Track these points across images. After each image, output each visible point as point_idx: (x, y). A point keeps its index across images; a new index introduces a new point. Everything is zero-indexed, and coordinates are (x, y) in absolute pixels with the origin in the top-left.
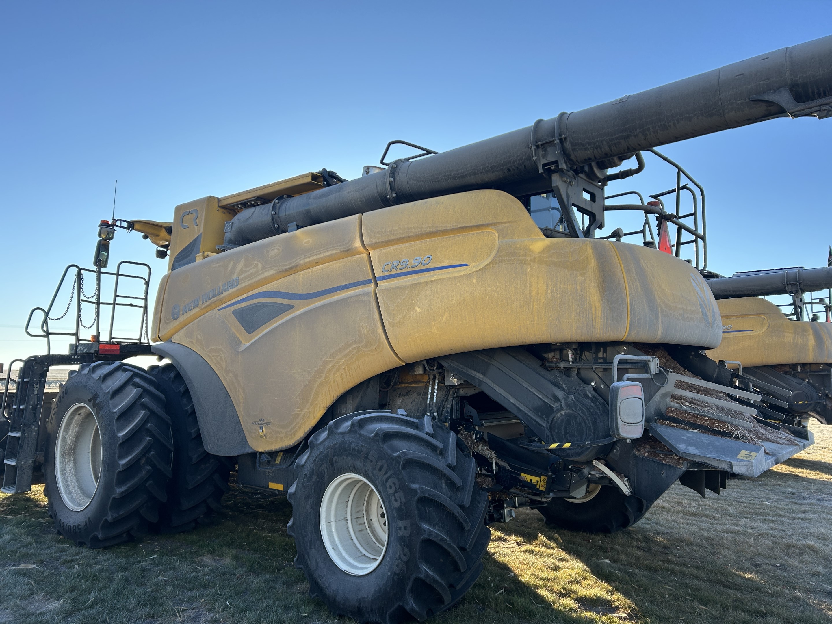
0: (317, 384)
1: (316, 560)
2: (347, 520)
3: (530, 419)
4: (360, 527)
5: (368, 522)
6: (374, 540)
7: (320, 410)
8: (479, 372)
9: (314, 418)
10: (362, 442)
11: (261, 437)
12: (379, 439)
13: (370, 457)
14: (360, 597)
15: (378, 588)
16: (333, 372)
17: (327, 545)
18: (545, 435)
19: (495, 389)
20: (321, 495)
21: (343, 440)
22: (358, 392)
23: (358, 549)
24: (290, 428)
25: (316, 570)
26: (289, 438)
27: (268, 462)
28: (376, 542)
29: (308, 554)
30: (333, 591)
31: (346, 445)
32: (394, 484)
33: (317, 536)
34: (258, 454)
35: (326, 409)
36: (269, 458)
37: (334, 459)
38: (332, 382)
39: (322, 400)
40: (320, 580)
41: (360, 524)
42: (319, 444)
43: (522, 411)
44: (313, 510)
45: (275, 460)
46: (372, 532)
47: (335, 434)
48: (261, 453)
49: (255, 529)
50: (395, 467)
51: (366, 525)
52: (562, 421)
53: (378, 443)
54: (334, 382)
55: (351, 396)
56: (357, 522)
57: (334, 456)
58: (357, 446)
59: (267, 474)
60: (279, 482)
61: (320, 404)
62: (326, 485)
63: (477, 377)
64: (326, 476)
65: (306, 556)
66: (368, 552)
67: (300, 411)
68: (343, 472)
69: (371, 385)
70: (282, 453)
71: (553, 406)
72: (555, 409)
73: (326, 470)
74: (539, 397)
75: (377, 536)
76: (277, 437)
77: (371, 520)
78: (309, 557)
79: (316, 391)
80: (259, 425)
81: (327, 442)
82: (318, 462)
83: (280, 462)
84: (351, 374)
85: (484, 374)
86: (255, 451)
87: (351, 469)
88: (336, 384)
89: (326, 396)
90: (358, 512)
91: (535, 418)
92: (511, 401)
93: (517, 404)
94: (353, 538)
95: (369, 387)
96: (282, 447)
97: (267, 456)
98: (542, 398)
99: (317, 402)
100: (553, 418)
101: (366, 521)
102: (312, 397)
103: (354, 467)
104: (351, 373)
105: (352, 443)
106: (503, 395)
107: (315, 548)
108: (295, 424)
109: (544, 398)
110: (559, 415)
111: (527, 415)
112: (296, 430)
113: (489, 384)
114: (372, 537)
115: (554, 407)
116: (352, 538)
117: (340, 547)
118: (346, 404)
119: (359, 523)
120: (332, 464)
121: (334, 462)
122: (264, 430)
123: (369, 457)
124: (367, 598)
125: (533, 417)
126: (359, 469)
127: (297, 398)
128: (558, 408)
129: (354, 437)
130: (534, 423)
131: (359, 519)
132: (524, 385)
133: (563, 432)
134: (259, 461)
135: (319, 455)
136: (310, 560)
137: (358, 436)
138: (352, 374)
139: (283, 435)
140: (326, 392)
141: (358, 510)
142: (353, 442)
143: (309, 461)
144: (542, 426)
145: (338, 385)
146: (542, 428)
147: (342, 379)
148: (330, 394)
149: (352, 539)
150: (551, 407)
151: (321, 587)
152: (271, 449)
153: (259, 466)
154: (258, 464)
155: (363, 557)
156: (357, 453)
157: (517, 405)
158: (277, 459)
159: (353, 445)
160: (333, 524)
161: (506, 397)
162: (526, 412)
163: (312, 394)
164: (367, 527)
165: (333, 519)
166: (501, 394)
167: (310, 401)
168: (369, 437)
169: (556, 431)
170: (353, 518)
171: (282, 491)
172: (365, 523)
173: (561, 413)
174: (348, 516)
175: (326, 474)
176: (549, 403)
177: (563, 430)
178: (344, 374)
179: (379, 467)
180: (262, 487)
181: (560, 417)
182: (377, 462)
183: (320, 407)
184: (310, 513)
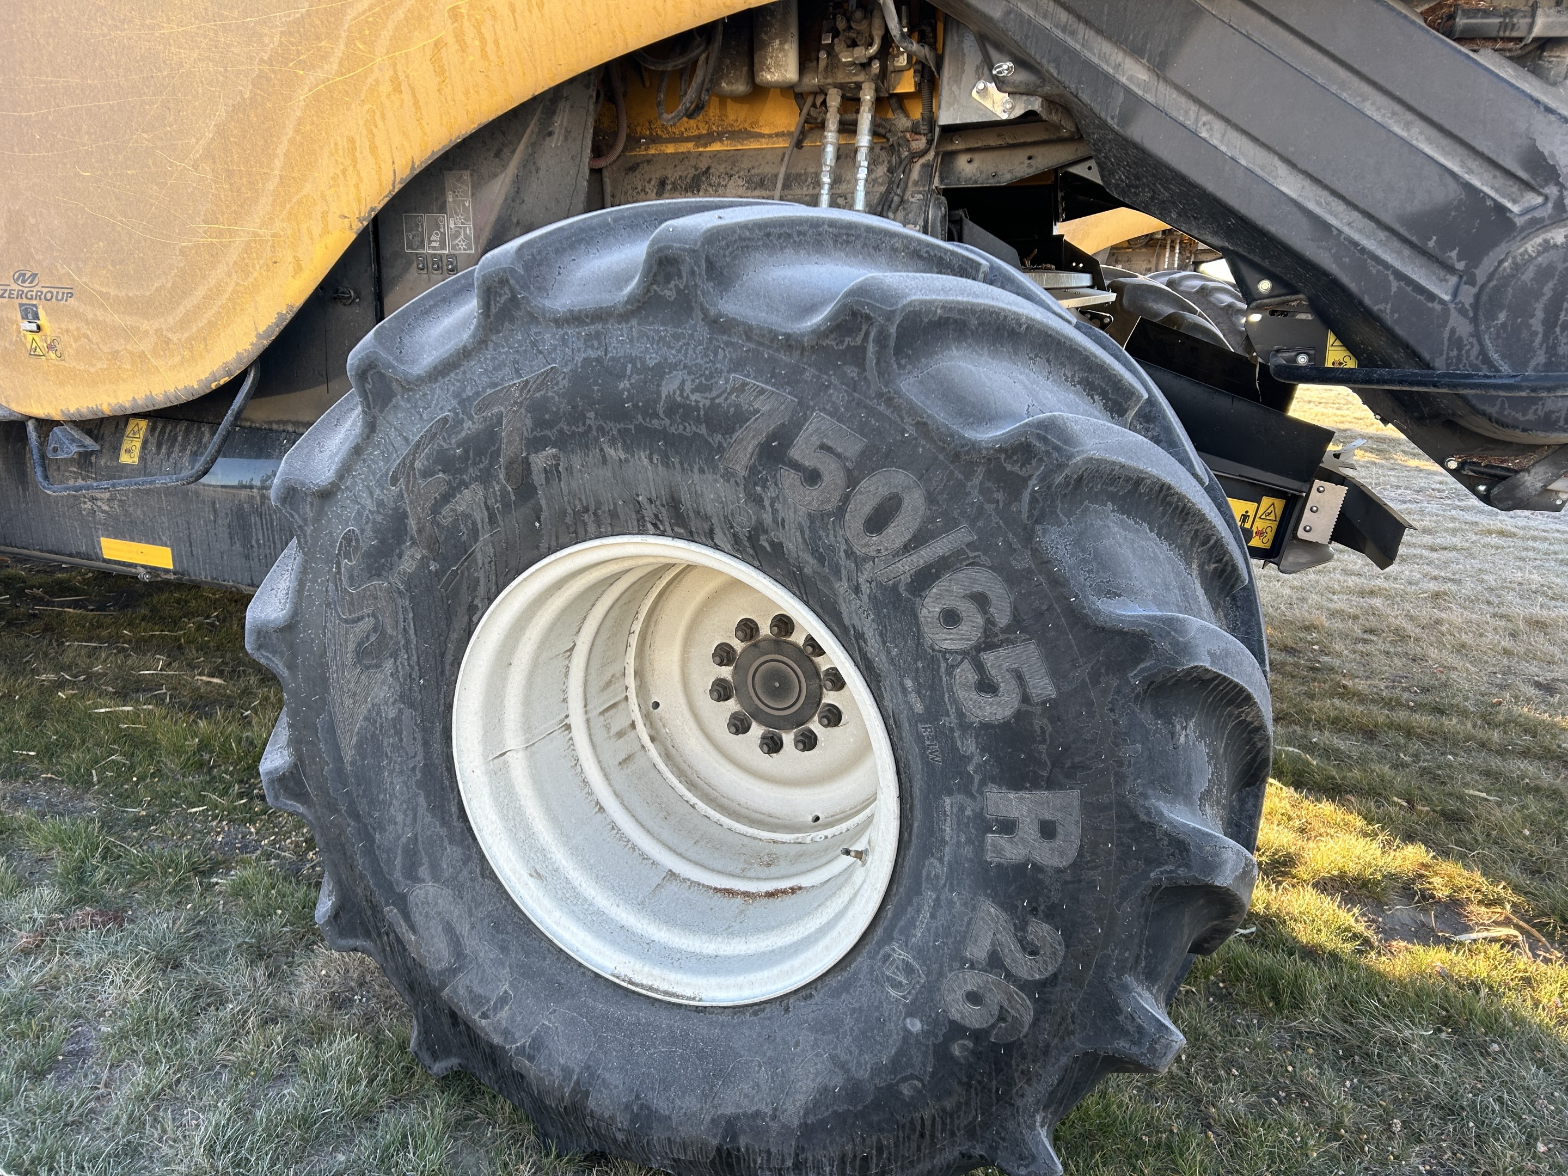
0: (302, 95)
1: (449, 929)
2: (568, 727)
3: (1374, 269)
4: (623, 748)
5: (647, 717)
6: (682, 789)
7: (326, 232)
8: (1136, 52)
9: (299, 269)
10: (737, 365)
11: (33, 353)
12: (863, 349)
13: (801, 450)
14: (730, 1110)
15: (837, 1081)
16: (386, 34)
17: (501, 862)
18: (1446, 335)
19: (1204, 134)
20: (454, 636)
21: (592, 354)
22: (497, 155)
23: (634, 847)
24: (180, 311)
25: (454, 972)
26: (177, 359)
27: (85, 459)
28: (694, 800)
29: (402, 902)
30: (567, 1072)
31: (624, 384)
32: (981, 600)
33: (444, 823)
34: (31, 426)
35: (359, 226)
36: (88, 441)
37: (540, 460)
38: (385, 88)
39: (335, 177)
40: (484, 1016)
41: (620, 734)
42: (420, 380)
43: (1340, 232)
44: (412, 705)
45: (116, 449)
46: (668, 757)
47: (533, 319)
48: (46, 425)
49: (61, 685)
50: (981, 510)
51: (643, 732)
52: (1545, 273)
53: (852, 372)
54: (397, 89)
55: (466, 175)
56: (607, 728)
57: (536, 444)
58: (698, 389)
59: (88, 505)
60: (151, 537)
61: (323, 197)
62: (482, 590)
63: (1124, 80)
64: (483, 549)
65: (391, 912)
66: (680, 855)
67: (220, 234)
68: (592, 528)
69: (560, 122)
70: (143, 424)
71: (1509, 205)
72: (1519, 221)
73: (480, 516)
74: (1442, 166)
75: (689, 772)
76: (115, 354)
77: (656, 705)
78: (407, 916)
79: (297, 131)
80: (17, 302)
81: (476, 369)
82: (426, 473)
83: (142, 458)
84: (490, 48)
85: (1159, 67)
86: (12, 413)
87: (648, 513)
88: (407, 97)
89: (355, 163)
90: (608, 684)
91: (1398, 265)
92: (1284, 189)
93: (1314, 199)
94: (604, 803)
95: (550, 134)
96: (150, 398)
97: (77, 434)
98: (1456, 169)
99: (308, 189)
100: (1501, 262)
101: (637, 716)
102: (278, 163)
103: (674, 504)
104: (489, 37)
105: (660, 371)
106: (1243, 162)
107: (436, 879)
108: (201, 292)
109: (1470, 171)
110: (1532, 246)
111: (1363, 250)
112: (211, 324)
113: (1174, 114)
114: (674, 781)
115: (1515, 209)
116: (598, 803)
117: (561, 857)
118: (442, 209)
119: (614, 730)
120: (526, 490)
121: (538, 478)
122: (43, 321)
123: (795, 453)
124: (774, 1117)
125: (1388, 258)
126: (707, 518)
127: (196, 166)
128: (1537, 214)
129: (676, 337)
130: (1395, 285)
131: (611, 712)
132: (1369, 110)
133: (1537, 323)
134: (43, 457)
135: (431, 436)
136: (413, 928)
137: (703, 331)
138: (497, 43)
139: (145, 346)
140: (352, 140)
141: (607, 677)
142: (674, 367)
143: (360, 469)
144: (1432, 297)
145: (416, 102)
146: (1437, 307)
147: (441, 72)
148: (373, 149)
149: (601, 809)
150: (1501, 210)
151: (491, 1046)
152: (92, 405)
153: (46, 478)
154: (39, 470)
155: (673, 886)
156: (703, 430)
157: (1311, 206)
158: (126, 445)
159: (669, 387)
160: (518, 764)
161: (1259, 172)
162: (1356, 237)
163: (280, 151)
164: (646, 740)
165: (513, 739)
166: (1232, 158)
167: (271, 186)
168: (788, 336)
169: (1502, 317)
170: (594, 714)
171: (167, 571)
172: (633, 725)
173: (1548, 235)
174: (571, 712)
175: (484, 537)
176: (1492, 193)
177: (1540, 314)
178: (451, 40)
179: (867, 509)
180: (71, 555)
181: (1539, 253)
182: (852, 481)
183: (325, 215)
184: (398, 719)
